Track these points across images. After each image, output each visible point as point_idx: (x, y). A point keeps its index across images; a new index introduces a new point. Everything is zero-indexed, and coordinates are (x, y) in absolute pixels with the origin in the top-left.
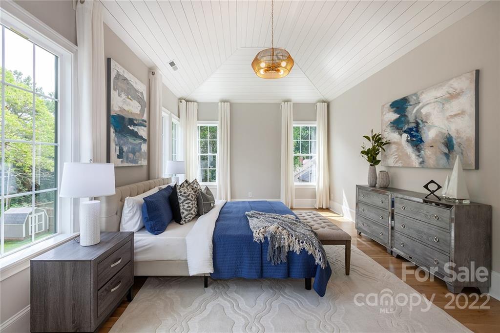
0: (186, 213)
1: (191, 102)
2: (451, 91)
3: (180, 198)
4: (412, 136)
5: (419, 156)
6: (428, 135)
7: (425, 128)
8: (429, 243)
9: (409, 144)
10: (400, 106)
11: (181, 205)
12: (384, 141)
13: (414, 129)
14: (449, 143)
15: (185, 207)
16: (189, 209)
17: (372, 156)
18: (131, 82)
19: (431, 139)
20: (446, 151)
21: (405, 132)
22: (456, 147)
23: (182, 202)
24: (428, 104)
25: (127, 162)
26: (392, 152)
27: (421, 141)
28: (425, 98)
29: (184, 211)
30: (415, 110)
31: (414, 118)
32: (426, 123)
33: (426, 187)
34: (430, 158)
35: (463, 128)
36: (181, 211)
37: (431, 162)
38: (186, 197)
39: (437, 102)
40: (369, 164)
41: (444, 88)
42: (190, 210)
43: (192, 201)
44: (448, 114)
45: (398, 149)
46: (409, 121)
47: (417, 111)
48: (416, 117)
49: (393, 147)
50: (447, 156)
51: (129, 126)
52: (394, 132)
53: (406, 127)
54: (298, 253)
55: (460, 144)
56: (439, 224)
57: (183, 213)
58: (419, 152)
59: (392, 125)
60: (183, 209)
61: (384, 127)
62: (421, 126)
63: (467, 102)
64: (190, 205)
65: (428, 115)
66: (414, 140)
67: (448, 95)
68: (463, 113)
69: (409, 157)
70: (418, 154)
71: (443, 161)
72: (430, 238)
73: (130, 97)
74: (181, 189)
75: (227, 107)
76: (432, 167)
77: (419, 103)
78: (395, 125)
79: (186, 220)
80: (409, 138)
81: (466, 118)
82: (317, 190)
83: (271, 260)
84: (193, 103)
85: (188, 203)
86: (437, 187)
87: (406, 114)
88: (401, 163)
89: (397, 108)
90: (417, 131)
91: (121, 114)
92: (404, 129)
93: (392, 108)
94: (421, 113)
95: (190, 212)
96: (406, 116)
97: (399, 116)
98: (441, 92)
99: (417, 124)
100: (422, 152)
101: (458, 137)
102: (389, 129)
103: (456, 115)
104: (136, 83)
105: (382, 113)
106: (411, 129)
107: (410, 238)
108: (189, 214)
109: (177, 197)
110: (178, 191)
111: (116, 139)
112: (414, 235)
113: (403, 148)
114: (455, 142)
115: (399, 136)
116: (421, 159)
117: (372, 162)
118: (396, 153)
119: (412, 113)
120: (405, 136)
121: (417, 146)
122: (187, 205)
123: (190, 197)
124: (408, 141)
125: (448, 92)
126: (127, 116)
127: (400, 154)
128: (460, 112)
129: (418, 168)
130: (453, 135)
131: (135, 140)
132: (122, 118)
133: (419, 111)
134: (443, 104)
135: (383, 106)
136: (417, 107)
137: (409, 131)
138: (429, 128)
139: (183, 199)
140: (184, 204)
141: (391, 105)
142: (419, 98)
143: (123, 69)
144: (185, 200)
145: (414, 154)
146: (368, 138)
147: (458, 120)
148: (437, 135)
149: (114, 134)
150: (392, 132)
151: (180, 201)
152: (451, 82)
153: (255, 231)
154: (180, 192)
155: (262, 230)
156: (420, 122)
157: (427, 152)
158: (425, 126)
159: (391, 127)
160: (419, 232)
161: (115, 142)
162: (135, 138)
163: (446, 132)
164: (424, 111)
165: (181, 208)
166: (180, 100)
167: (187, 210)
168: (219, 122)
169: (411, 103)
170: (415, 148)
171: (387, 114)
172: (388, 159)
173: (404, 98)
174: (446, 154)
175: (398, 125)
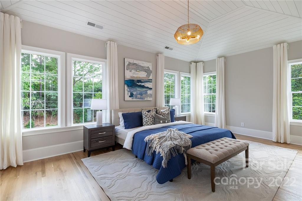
0: (145, 123)
15: (145, 120)
18: (139, 64)
23: (144, 118)
25: (136, 99)
29: (144, 122)
36: (143, 122)
38: (146, 115)
42: (147, 122)
43: (149, 118)
51: (137, 83)
57: (144, 123)
64: (147, 120)
73: (138, 71)
74: (144, 112)
75: (222, 61)
84: (200, 63)
85: (146, 119)
91: (132, 79)
95: (147, 123)
104: (143, 64)
108: (146, 124)
109: (142, 115)
110: (142, 112)
111: (128, 89)
122: (146, 120)
123: (148, 116)
126: (135, 79)
131: (142, 89)
132: (133, 81)
143: (133, 60)
149: (127, 88)
151: (143, 117)
154: (143, 113)
161: (128, 91)
162: (142, 88)
165: (143, 120)
166: (191, 63)
167: (145, 122)
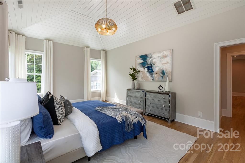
0: (61, 116)
1: (20, 35)
2: (164, 55)
3: (56, 106)
4: (149, 69)
5: (152, 77)
6: (155, 69)
7: (154, 67)
8: (161, 108)
9: (148, 72)
10: (144, 57)
11: (57, 111)
12: (137, 71)
13: (150, 67)
14: (163, 73)
16: (62, 113)
17: (133, 77)
19: (157, 71)
20: (162, 75)
21: (146, 68)
22: (165, 74)
24: (155, 58)
26: (140, 75)
27: (153, 71)
28: (154, 56)
29: (59, 115)
30: (150, 60)
31: (150, 63)
32: (155, 65)
33: (159, 88)
34: (156, 77)
35: (167, 68)
36: (57, 115)
37: (157, 79)
38: (60, 104)
39: (159, 58)
40: (132, 79)
41: (161, 53)
44: (163, 63)
45: (143, 74)
46: (148, 64)
47: (151, 60)
48: (151, 63)
49: (141, 73)
50: (162, 77)
52: (142, 67)
53: (147, 66)
54: (137, 123)
55: (167, 73)
56: (165, 101)
58: (152, 75)
59: (140, 64)
60: (59, 113)
61: (137, 65)
62: (153, 66)
63: (169, 59)
65: (155, 62)
66: (150, 71)
67: (163, 56)
68: (168, 63)
69: (148, 77)
70: (151, 76)
71: (161, 78)
72: (161, 106)
75: (51, 44)
76: (157, 81)
77: (152, 57)
78: (142, 65)
79: (62, 121)
80: (148, 70)
81: (169, 64)
82: (101, 92)
83: (127, 130)
84: (21, 36)
85: (61, 109)
86: (162, 88)
87: (147, 61)
88: (145, 79)
89: (143, 58)
90: (151, 68)
92: (146, 67)
93: (140, 58)
94: (153, 61)
96: (146, 62)
97: (143, 61)
98: (160, 55)
99: (151, 65)
100: (153, 75)
101: (166, 71)
102: (139, 66)
103: (165, 63)
105: (136, 59)
106: (149, 67)
107: (153, 107)
109: (54, 105)
112: (155, 106)
113: (145, 73)
114: (165, 72)
115: (144, 69)
116: (153, 78)
117: (133, 79)
118: (143, 76)
119: (149, 61)
120: (146, 69)
121: (151, 73)
124: (147, 71)
125: (162, 55)
127: (144, 76)
128: (166, 62)
129: (151, 81)
130: (165, 70)
133: (152, 60)
134: (161, 59)
135: (136, 57)
136: (151, 59)
137: (148, 68)
138: (156, 67)
139: (58, 106)
140: (59, 110)
141: (140, 57)
142: (152, 56)
144: (59, 107)
145: (150, 76)
146: (131, 69)
147: (166, 65)
148: (159, 70)
150: (140, 67)
151: (56, 109)
152: (164, 52)
153: (116, 117)
154: (56, 101)
155: (120, 116)
156: (152, 64)
157: (155, 75)
158: (154, 66)
159: (140, 65)
160: (156, 104)
163: (162, 69)
164: (154, 61)
165: (57, 113)
168: (44, 53)
169: (149, 57)
170: (150, 74)
171: (138, 60)
172: (139, 78)
173: (146, 55)
174: (162, 76)
175: (143, 65)
